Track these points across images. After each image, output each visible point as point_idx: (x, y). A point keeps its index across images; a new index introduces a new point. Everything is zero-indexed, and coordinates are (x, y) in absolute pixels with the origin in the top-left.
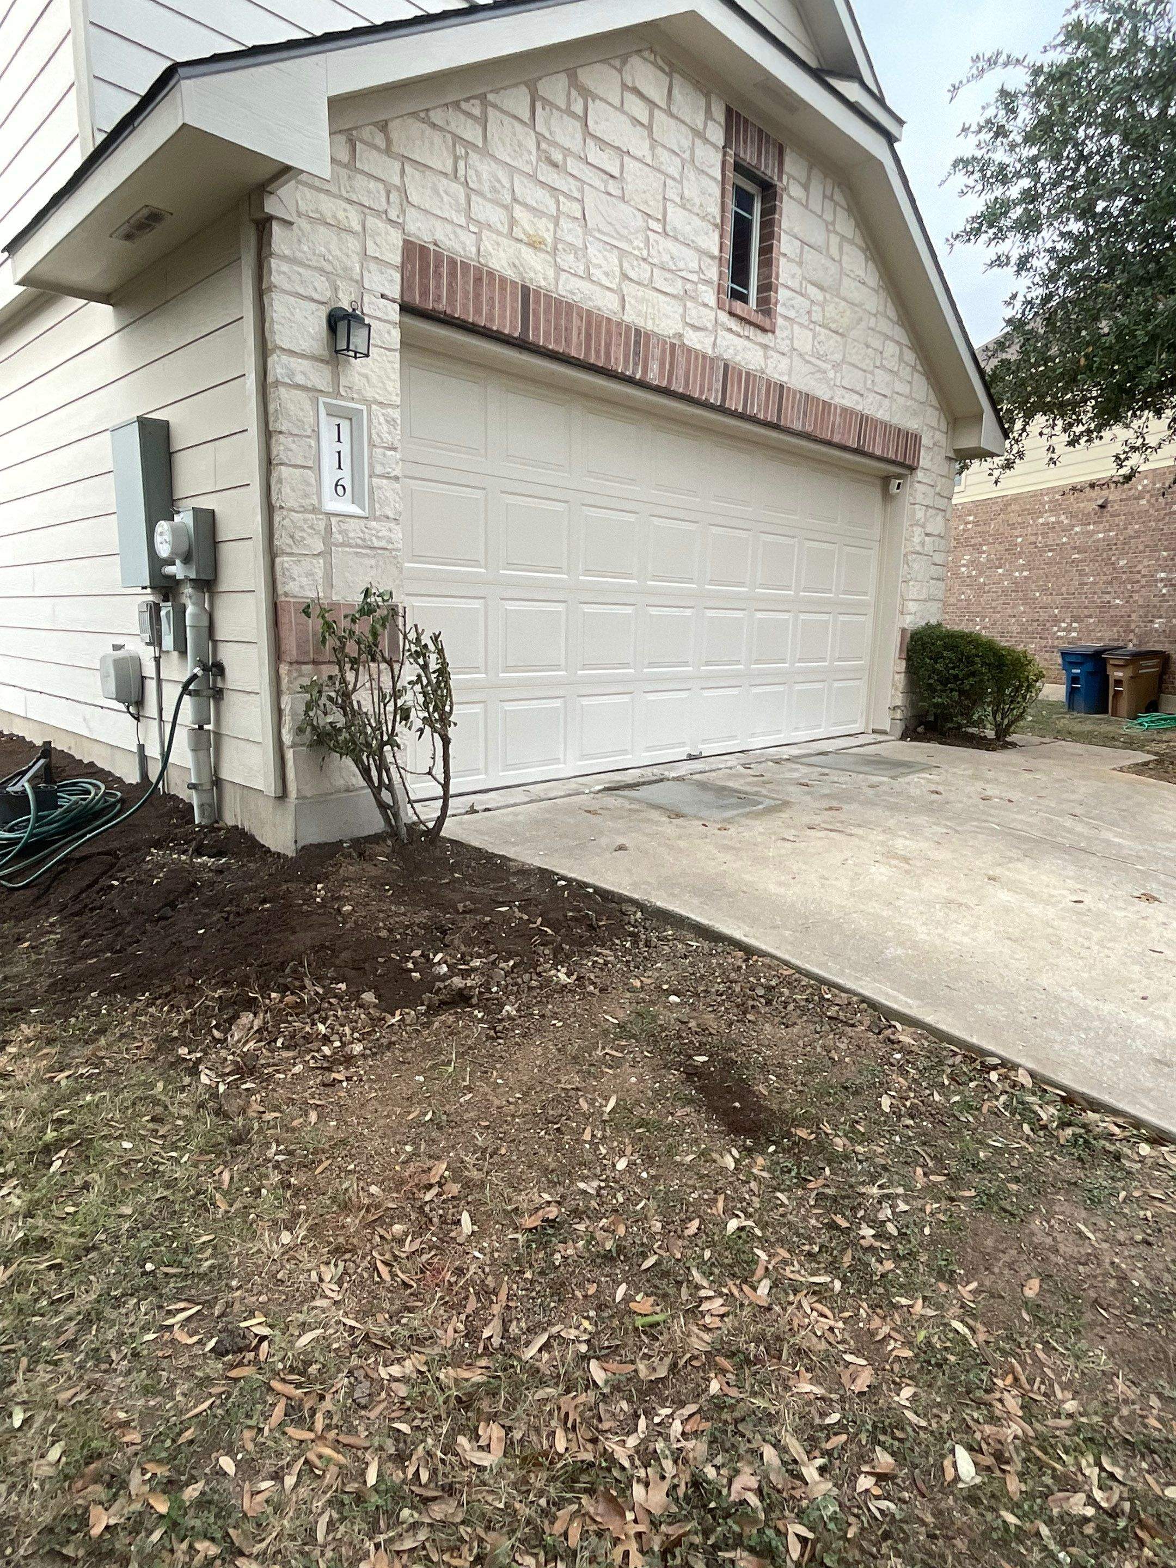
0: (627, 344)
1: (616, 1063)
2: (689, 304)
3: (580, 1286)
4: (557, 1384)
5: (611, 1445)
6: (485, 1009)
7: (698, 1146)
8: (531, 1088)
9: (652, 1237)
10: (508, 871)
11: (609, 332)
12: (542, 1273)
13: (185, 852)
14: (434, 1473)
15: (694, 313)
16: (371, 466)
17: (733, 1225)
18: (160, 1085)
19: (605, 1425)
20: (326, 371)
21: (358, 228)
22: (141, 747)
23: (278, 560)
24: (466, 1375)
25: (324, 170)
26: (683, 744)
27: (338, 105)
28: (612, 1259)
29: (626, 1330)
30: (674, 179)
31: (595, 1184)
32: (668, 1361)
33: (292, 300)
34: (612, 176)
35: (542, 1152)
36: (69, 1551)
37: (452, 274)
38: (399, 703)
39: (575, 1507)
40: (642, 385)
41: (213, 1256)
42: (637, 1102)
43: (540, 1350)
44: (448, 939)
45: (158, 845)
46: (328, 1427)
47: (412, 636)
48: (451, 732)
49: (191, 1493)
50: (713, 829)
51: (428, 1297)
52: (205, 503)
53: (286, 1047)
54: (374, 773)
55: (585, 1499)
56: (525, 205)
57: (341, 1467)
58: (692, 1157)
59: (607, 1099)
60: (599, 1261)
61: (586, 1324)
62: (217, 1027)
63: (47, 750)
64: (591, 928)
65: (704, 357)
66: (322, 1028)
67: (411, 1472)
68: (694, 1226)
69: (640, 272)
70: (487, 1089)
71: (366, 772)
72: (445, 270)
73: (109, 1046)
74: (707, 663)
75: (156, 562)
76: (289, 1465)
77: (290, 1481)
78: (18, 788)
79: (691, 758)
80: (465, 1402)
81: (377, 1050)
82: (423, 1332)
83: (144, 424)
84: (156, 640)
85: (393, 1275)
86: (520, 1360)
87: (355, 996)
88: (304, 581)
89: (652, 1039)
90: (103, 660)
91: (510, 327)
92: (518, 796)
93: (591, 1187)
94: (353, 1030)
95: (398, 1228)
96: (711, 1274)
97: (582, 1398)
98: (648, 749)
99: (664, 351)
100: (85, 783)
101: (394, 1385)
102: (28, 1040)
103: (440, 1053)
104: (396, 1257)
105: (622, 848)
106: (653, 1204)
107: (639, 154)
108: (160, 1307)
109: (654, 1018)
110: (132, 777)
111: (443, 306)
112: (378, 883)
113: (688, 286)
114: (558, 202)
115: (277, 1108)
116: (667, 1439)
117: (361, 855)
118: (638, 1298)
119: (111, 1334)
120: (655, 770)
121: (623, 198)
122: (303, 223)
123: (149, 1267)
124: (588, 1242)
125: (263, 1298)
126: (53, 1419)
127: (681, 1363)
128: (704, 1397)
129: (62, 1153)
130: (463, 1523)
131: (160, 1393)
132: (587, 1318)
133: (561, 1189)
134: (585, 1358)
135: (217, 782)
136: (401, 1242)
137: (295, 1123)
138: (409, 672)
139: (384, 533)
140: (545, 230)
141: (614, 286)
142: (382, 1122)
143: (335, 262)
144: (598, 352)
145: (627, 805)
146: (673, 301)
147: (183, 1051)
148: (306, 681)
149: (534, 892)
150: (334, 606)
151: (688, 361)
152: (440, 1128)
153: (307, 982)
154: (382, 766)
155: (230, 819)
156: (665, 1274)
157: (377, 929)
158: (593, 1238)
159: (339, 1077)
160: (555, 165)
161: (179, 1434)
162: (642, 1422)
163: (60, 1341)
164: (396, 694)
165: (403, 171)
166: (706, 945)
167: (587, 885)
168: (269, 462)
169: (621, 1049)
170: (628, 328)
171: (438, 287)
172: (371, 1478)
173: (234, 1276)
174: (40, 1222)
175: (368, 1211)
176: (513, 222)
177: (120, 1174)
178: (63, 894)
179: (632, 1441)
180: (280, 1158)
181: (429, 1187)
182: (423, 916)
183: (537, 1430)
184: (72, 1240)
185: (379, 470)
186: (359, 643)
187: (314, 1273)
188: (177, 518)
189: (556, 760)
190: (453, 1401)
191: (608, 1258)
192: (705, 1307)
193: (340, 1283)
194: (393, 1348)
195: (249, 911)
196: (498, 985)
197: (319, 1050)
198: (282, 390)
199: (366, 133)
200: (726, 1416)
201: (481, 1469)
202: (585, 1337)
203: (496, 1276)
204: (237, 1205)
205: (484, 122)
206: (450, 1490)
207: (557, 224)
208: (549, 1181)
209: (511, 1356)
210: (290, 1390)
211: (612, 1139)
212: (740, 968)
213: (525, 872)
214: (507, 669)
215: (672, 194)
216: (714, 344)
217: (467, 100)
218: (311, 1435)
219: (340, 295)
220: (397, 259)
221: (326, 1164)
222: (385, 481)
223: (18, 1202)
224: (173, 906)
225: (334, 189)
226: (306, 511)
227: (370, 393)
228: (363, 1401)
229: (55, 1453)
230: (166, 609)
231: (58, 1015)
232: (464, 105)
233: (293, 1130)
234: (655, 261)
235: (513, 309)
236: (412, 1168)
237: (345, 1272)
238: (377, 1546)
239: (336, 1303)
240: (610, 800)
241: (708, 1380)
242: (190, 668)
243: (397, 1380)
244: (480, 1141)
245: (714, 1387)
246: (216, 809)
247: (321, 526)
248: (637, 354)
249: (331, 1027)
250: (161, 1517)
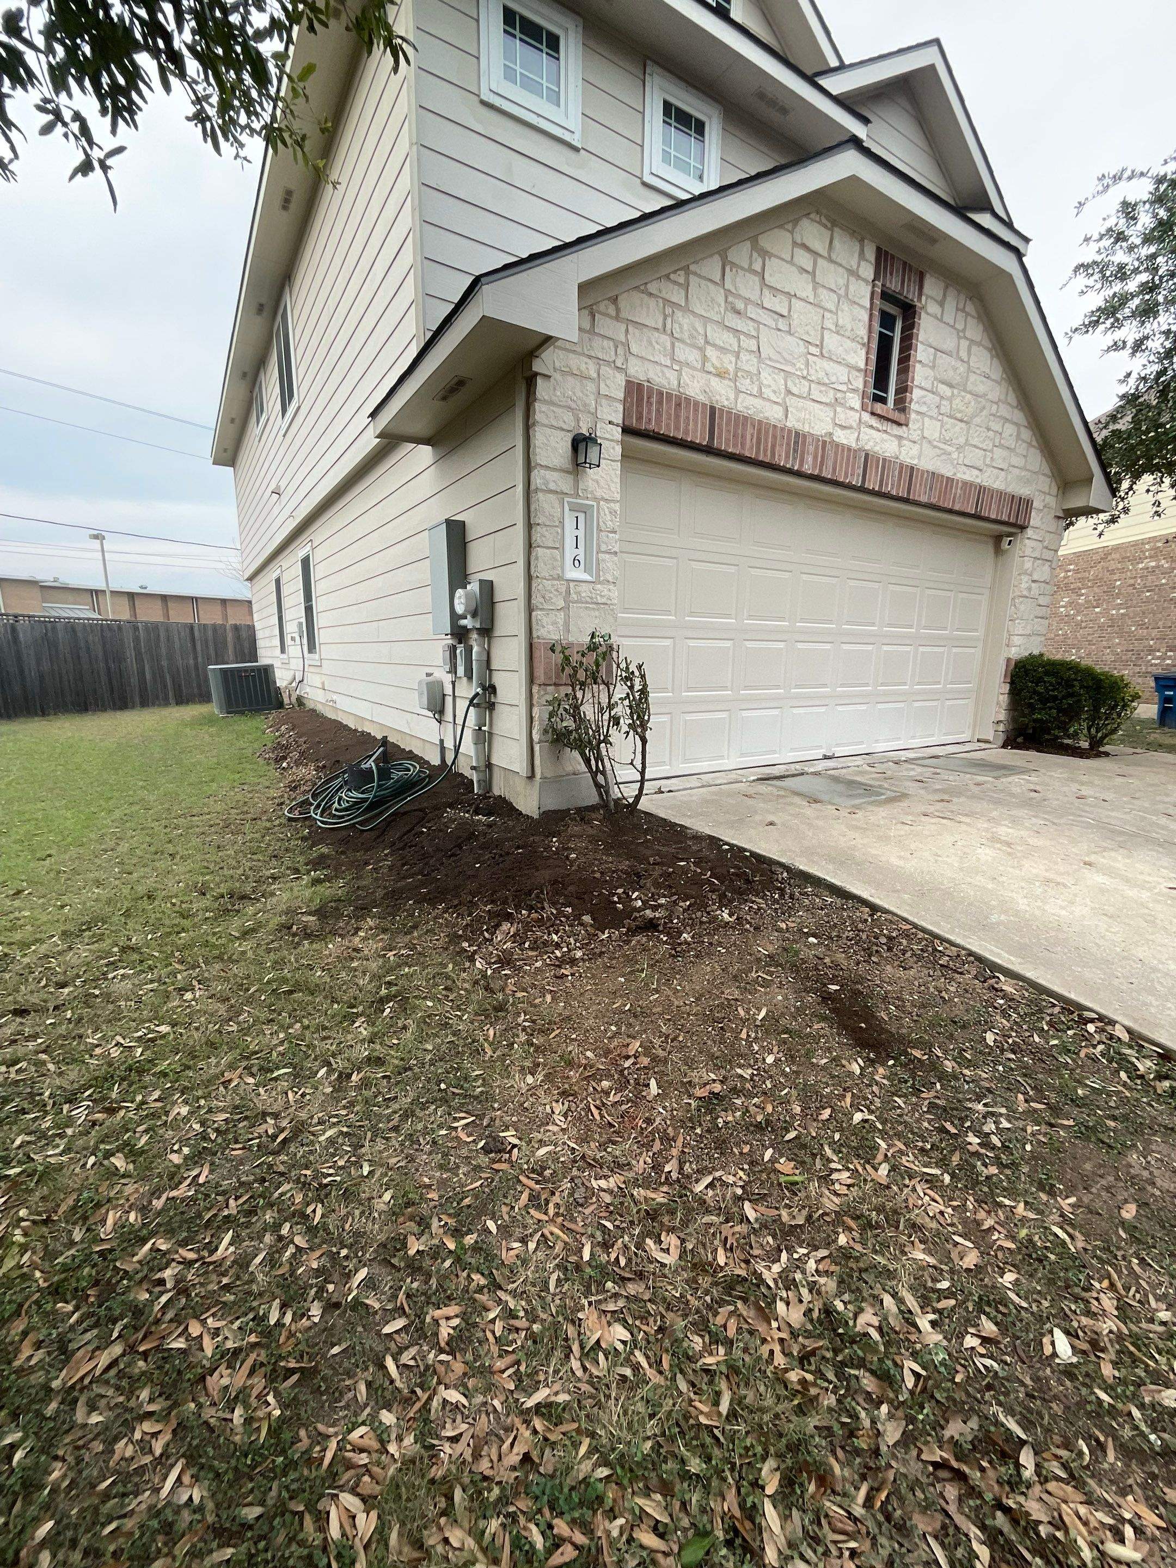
0: (788, 444)
1: (766, 984)
2: (838, 409)
3: (737, 1145)
4: (718, 1215)
5: (760, 1267)
6: (668, 934)
7: (831, 1053)
8: (701, 995)
9: (793, 1117)
10: (685, 836)
11: (774, 437)
12: (709, 1131)
13: (468, 812)
14: (629, 1260)
15: (842, 416)
16: (599, 546)
17: (858, 1117)
18: (451, 966)
19: (756, 1252)
20: (570, 478)
21: (595, 375)
22: (442, 741)
23: (534, 614)
24: (653, 1196)
25: (573, 335)
26: (821, 747)
27: (584, 288)
28: (762, 1129)
29: (772, 1183)
30: (831, 311)
31: (750, 1071)
32: (805, 1212)
33: (548, 431)
34: (782, 316)
35: (709, 1042)
36: (395, 1261)
37: (660, 402)
38: (613, 713)
39: (732, 1308)
40: (799, 474)
41: (483, 1085)
42: (783, 1014)
43: (706, 1187)
44: (642, 882)
45: (451, 806)
46: (557, 1214)
47: (623, 665)
48: (648, 734)
49: (470, 1240)
50: (844, 813)
51: (626, 1136)
52: (487, 576)
53: (531, 949)
54: (593, 762)
55: (740, 1304)
56: (714, 345)
57: (566, 1243)
58: (825, 1061)
59: (759, 1010)
60: (752, 1128)
61: (741, 1173)
62: (487, 930)
63: (384, 742)
64: (748, 881)
65: (849, 449)
66: (555, 937)
67: (613, 1256)
68: (826, 1114)
69: (799, 387)
70: (670, 993)
71: (587, 761)
72: (654, 400)
73: (420, 936)
74: (842, 685)
75: (454, 617)
76: (531, 1235)
77: (532, 1246)
78: (368, 765)
79: (827, 757)
80: (653, 1215)
81: (593, 956)
82: (623, 1160)
83: (449, 522)
84: (453, 670)
85: (602, 1117)
86: (692, 1192)
87: (578, 917)
88: (551, 628)
89: (795, 968)
90: (420, 683)
91: (701, 438)
92: (693, 781)
93: (747, 1073)
94: (576, 941)
95: (605, 1084)
96: (840, 1152)
97: (738, 1229)
98: (795, 750)
99: (817, 448)
100: (407, 763)
101: (602, 1194)
102: (372, 929)
103: (636, 963)
104: (604, 1104)
105: (771, 824)
106: (794, 1093)
107: (804, 295)
108: (450, 1114)
109: (797, 953)
110: (436, 761)
111: (652, 426)
112: (593, 840)
113: (839, 395)
114: (739, 340)
115: (524, 990)
116: (804, 1272)
117: (582, 819)
118: (782, 1161)
119: (420, 1126)
120: (799, 766)
121: (789, 332)
122: (557, 376)
123: (443, 1086)
124: (744, 1114)
125: (514, 1119)
126: (386, 1175)
127: (816, 1216)
128: (833, 1247)
129: (391, 1004)
130: (650, 1300)
131: (449, 1170)
132: (742, 1169)
133: (723, 1072)
134: (739, 1199)
135: (489, 766)
136: (607, 1094)
137: (537, 1001)
138: (620, 691)
139: (606, 592)
140: (728, 362)
141: (779, 400)
142: (595, 1007)
143: (579, 402)
144: (765, 451)
145: (776, 791)
146: (827, 409)
147: (465, 944)
148: (550, 698)
149: (705, 852)
150: (570, 646)
151: (836, 454)
152: (635, 1016)
153: (546, 905)
154: (599, 758)
155: (496, 792)
156: (804, 1146)
157: (594, 872)
158: (748, 1111)
159: (566, 972)
160: (739, 313)
161: (462, 1199)
162: (784, 1256)
163: (390, 1125)
164: (611, 707)
165: (627, 331)
166: (839, 901)
167: (745, 850)
168: (530, 546)
169: (771, 973)
170: (790, 431)
171: (649, 412)
172: (586, 1256)
173: (496, 1101)
174: (378, 1047)
175: (585, 1069)
176: (705, 359)
177: (425, 1022)
178: (394, 835)
179: (776, 1268)
180: (527, 1024)
181: (628, 1057)
182: (625, 865)
183: (704, 1245)
184: (396, 1062)
185: (603, 548)
186: (586, 670)
187: (548, 1107)
188: (469, 587)
189: (722, 757)
190: (643, 1213)
191: (758, 1126)
192: (835, 1176)
193: (565, 1115)
194: (601, 1168)
195: (508, 854)
196: (678, 918)
197: (553, 953)
198: (540, 495)
199: (602, 307)
200: (852, 1264)
201: (663, 1265)
202: (741, 1183)
203: (675, 1129)
204: (498, 1053)
205: (686, 287)
206: (640, 1275)
207: (738, 357)
208: (715, 1065)
209: (685, 1188)
210: (531, 1184)
211: (763, 1040)
212: (866, 921)
213: (698, 837)
214: (689, 689)
215: (829, 324)
216: (858, 439)
217: (675, 272)
218: (545, 1218)
219: (581, 424)
220: (621, 395)
221: (557, 1032)
222: (607, 556)
223: (365, 1033)
224: (460, 847)
225: (579, 350)
226: (554, 579)
227: (599, 493)
228: (580, 1201)
229: (387, 1196)
230: (460, 649)
231: (390, 914)
232: (672, 276)
233: (535, 1006)
234: (813, 378)
235: (703, 424)
236: (615, 1042)
237: (569, 1110)
238: (590, 1304)
239: (562, 1130)
240: (763, 788)
241: (838, 1234)
242: (475, 689)
243: (604, 1191)
244: (664, 1029)
245: (842, 1240)
246: (487, 784)
247: (563, 589)
248: (795, 451)
249: (561, 937)
250: (450, 1251)
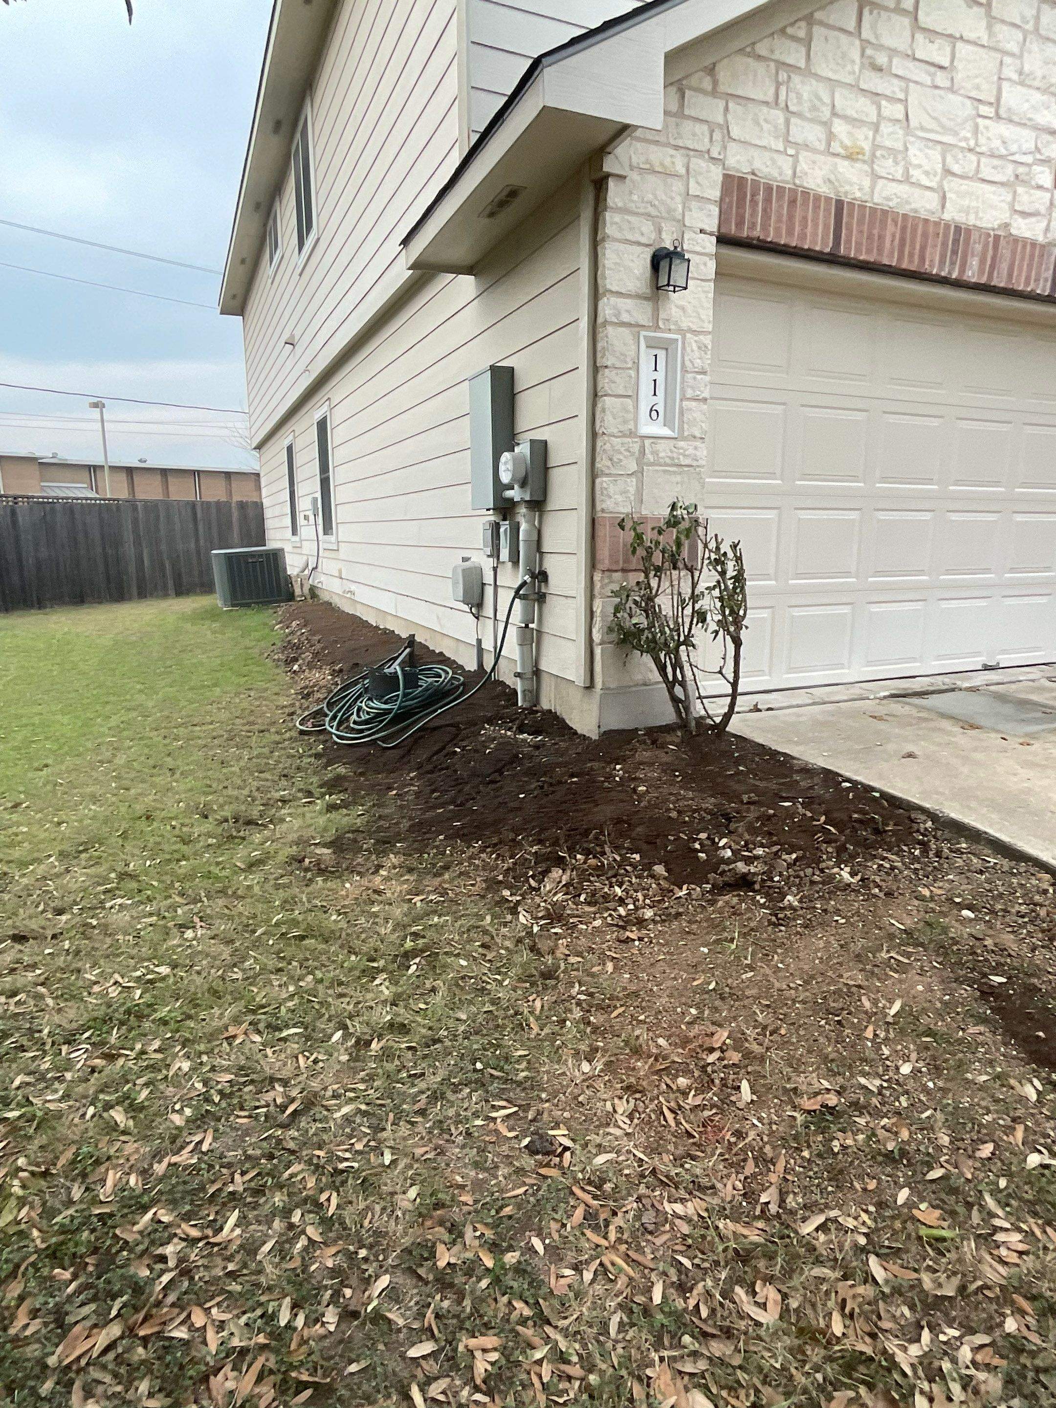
0: (944, 244)
1: (901, 968)
2: (1020, 190)
3: (860, 1177)
4: (833, 1268)
5: (892, 1345)
6: (767, 895)
7: (993, 1067)
8: (812, 977)
9: (939, 1148)
10: (791, 767)
11: (925, 235)
12: (820, 1155)
13: (510, 729)
14: (713, 1311)
15: (1025, 198)
16: (683, 390)
17: (1034, 1159)
18: (488, 918)
19: (888, 1325)
20: (648, 306)
21: (683, 171)
22: (479, 641)
23: (598, 481)
24: (745, 1232)
25: (656, 121)
26: (978, 654)
27: (673, 58)
28: (894, 1160)
29: (908, 1235)
30: (1012, 55)
31: (878, 1082)
32: (956, 1281)
33: (622, 247)
34: (941, 67)
35: (822, 1040)
36: (421, 1271)
37: (768, 200)
38: (697, 607)
39: (851, 1394)
40: (958, 284)
41: (528, 1069)
42: (924, 1010)
43: (817, 1229)
44: (733, 826)
45: (490, 721)
46: (619, 1240)
47: (712, 545)
48: (743, 634)
49: (511, 1258)
50: (1013, 742)
51: (709, 1150)
52: (538, 435)
53: (589, 904)
54: (669, 669)
55: (863, 1390)
56: (845, 118)
57: (631, 1279)
58: (985, 1078)
59: (891, 1002)
60: (880, 1159)
61: (864, 1217)
62: (533, 877)
63: (411, 641)
64: (877, 831)
65: (1034, 244)
66: (618, 891)
67: (692, 1303)
68: (987, 1150)
69: (963, 164)
70: (768, 971)
71: (662, 669)
72: (760, 198)
73: (451, 880)
74: (1013, 570)
75: (499, 487)
76: (587, 1262)
77: (588, 1276)
78: (392, 670)
79: (987, 668)
80: (744, 1256)
81: (667, 917)
82: (705, 1181)
83: (495, 370)
84: (495, 553)
85: (678, 1123)
86: (796, 1232)
87: (648, 867)
88: (619, 498)
89: (942, 950)
90: (455, 569)
91: (821, 243)
92: (801, 697)
93: (873, 1084)
94: (645, 897)
95: (682, 1081)
96: (1008, 1205)
97: (861, 1290)
98: (939, 657)
99: (986, 245)
100: (438, 668)
101: (678, 1222)
102: (395, 867)
103: (724, 929)
104: (680, 1107)
105: (910, 755)
106: (941, 1117)
107: (973, 36)
108: (487, 1101)
109: (945, 930)
110: (471, 665)
111: (757, 233)
112: (668, 769)
113: (1021, 170)
114: (879, 108)
115: (579, 954)
116: (954, 1361)
117: (654, 742)
118: (923, 1206)
119: (451, 1112)
120: (947, 679)
121: (951, 90)
122: (634, 176)
123: (479, 1066)
124: (869, 1138)
125: (567, 1114)
126: (411, 1167)
127: (973, 1287)
128: (998, 1331)
129: (417, 960)
130: (740, 1367)
131: (486, 1170)
132: (866, 1211)
133: (840, 1080)
134: (863, 1250)
135: (537, 672)
136: (685, 1094)
137: (595, 969)
138: (708, 578)
139: (691, 451)
140: (863, 139)
141: (933, 184)
142: (669, 983)
143: (662, 209)
144: (911, 255)
145: (914, 712)
146: (1002, 190)
147: (506, 893)
148: (616, 587)
149: (819, 791)
150: (643, 521)
151: (1014, 252)
152: (723, 999)
153: (607, 849)
154: (677, 664)
155: (545, 704)
156: (954, 1191)
157: (668, 810)
158: (872, 1135)
159: (633, 936)
160: (880, 70)
161: (501, 1208)
162: (926, 1335)
163: (416, 1107)
164: (695, 598)
165: (727, 109)
166: (1005, 862)
167: (873, 789)
168: (596, 395)
169: (908, 955)
170: (947, 226)
171: (754, 214)
172: (657, 1298)
173: (544, 1090)
174: (402, 1011)
175: (656, 1060)
176: (831, 137)
177: (458, 985)
178: (421, 755)
179: (914, 1350)
180: (583, 997)
181: (711, 1050)
182: (710, 803)
183: (813, 1305)
184: (424, 1031)
185: (689, 393)
186: (663, 552)
187: (608, 1104)
188: (517, 449)
189: (841, 666)
190: (731, 1254)
191: (889, 1157)
192: (1000, 1237)
193: (631, 1117)
194: (677, 1188)
195: (560, 783)
196: (781, 875)
197: (615, 910)
198: (610, 329)
199: (694, 81)
200: (1024, 1359)
201: (758, 1324)
202: (865, 1230)
203: (774, 1148)
204: (547, 1030)
205: (808, 42)
206: (728, 1333)
207: (877, 130)
208: (830, 1070)
209: (788, 1227)
210: (588, 1198)
211: (896, 1043)
212: (1045, 891)
213: (807, 771)
214: (798, 576)
215: (1010, 72)
216: (1047, 227)
217: (792, 24)
218: (604, 1243)
219: (664, 236)
220: (716, 194)
221: (621, 1010)
222: (694, 404)
223: (386, 992)
224: (500, 771)
225: (663, 139)
226: (624, 436)
227: (684, 325)
228: (651, 1227)
229: (413, 1193)
230: (505, 527)
231: (417, 850)
232: (789, 30)
233: (593, 975)
234: (983, 149)
235: (826, 226)
236: (695, 1030)
237: (635, 1110)
238: (662, 1359)
239: (627, 1134)
240: (896, 707)
241: (1004, 1316)
242: (520, 576)
243: (680, 1218)
244: (760, 1018)
245: (1011, 1325)
246: (535, 695)
247: (636, 448)
248: (955, 252)
249: (626, 891)
250: (487, 1269)
